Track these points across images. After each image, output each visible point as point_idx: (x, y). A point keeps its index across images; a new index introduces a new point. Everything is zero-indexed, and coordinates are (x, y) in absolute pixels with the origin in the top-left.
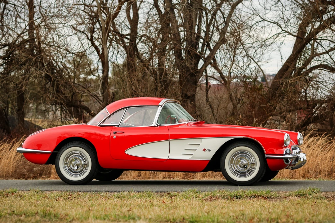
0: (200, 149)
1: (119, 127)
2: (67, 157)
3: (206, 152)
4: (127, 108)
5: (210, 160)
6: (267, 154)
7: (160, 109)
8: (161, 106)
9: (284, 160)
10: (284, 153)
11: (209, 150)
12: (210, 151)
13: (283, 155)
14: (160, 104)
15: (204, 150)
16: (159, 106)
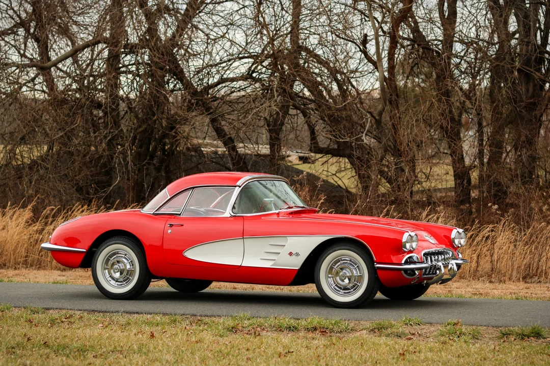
0: (284, 252)
1: (181, 216)
2: (108, 258)
3: (294, 257)
4: (193, 188)
5: (299, 270)
6: (378, 263)
7: (237, 191)
8: (240, 187)
9: (403, 272)
10: (403, 262)
11: (297, 254)
12: (299, 256)
13: (401, 264)
14: (239, 183)
15: (291, 254)
16: (236, 186)
